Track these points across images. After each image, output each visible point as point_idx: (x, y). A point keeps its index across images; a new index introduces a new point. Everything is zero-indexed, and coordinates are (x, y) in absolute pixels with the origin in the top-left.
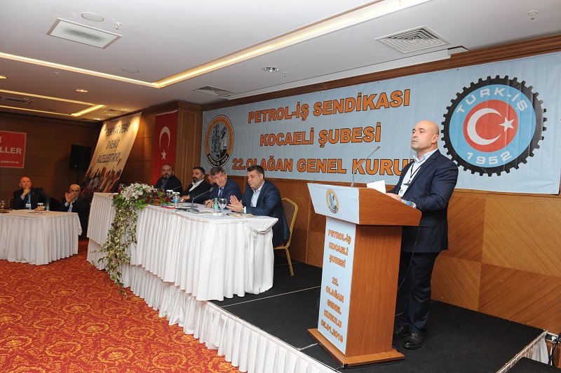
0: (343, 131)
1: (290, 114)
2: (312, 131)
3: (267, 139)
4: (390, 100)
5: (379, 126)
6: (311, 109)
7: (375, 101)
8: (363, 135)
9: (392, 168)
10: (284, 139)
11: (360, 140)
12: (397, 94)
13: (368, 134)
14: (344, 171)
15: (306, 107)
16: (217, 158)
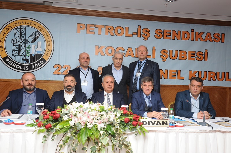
0: (181, 52)
1: (130, 32)
2: (154, 48)
3: (104, 50)
4: (213, 38)
5: (206, 51)
6: (152, 33)
7: (204, 36)
8: (196, 56)
9: (215, 77)
10: (125, 52)
11: (194, 59)
12: (217, 35)
13: (199, 56)
14: (183, 78)
15: (147, 31)
16: (25, 62)
